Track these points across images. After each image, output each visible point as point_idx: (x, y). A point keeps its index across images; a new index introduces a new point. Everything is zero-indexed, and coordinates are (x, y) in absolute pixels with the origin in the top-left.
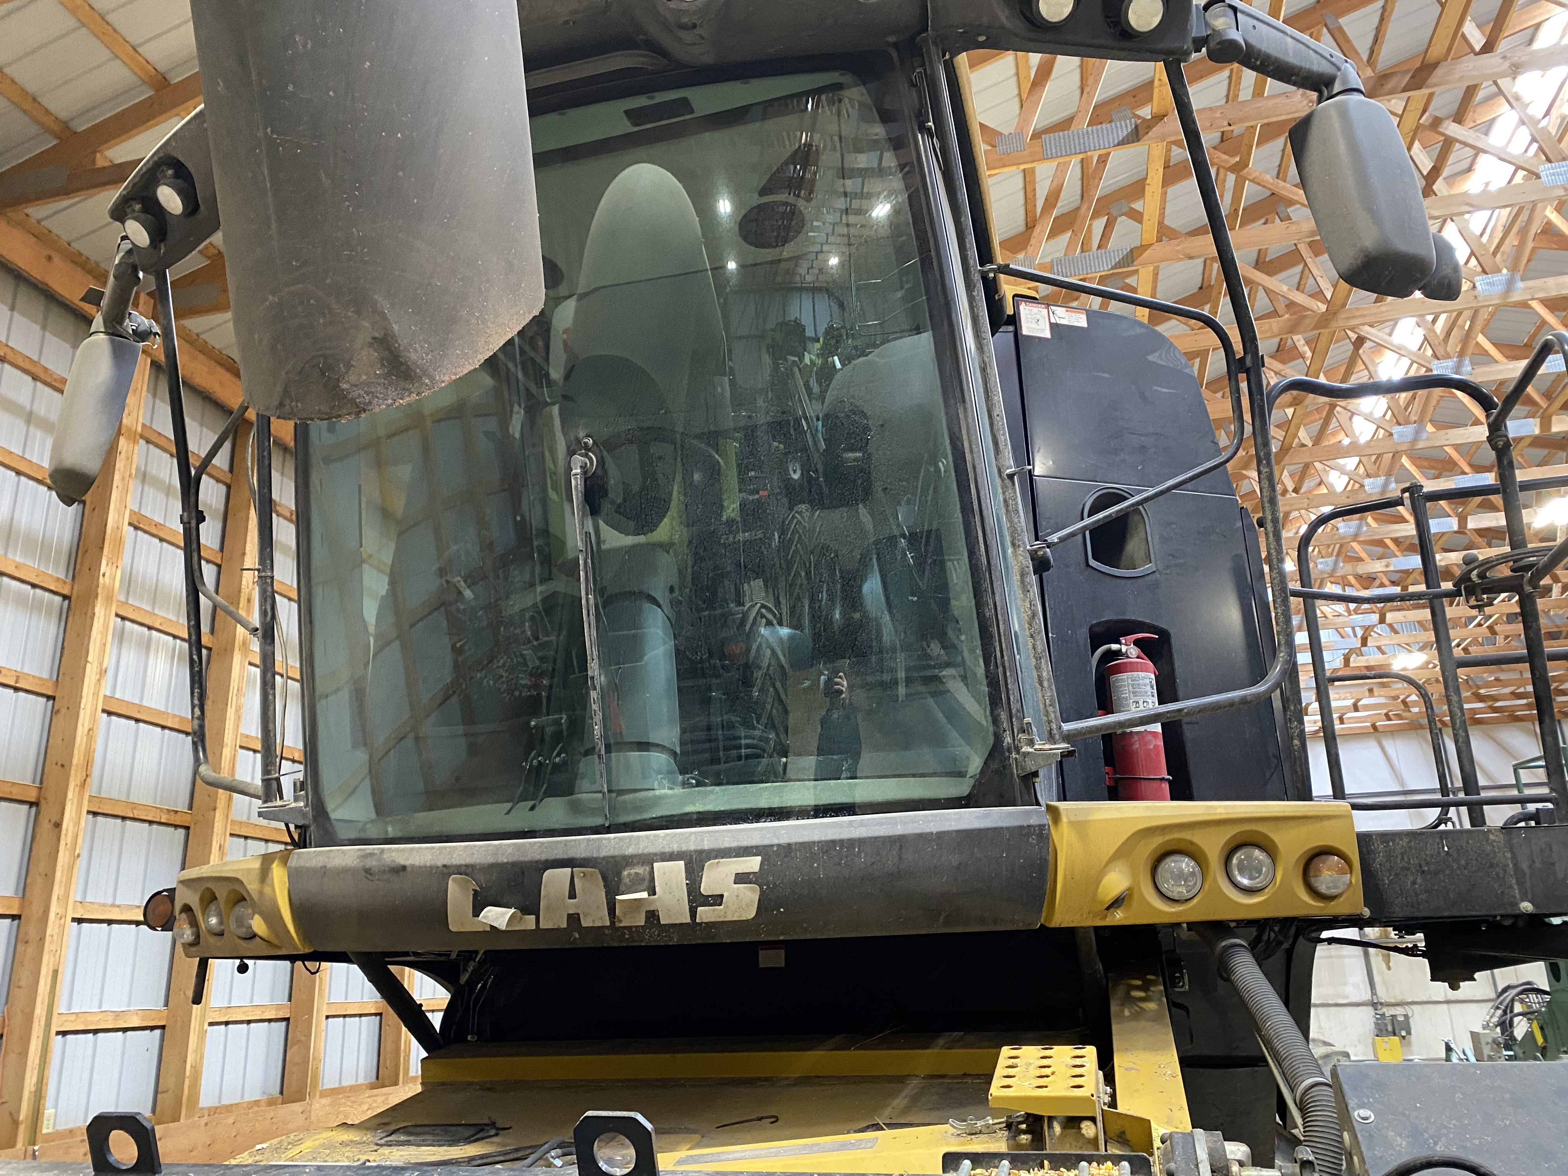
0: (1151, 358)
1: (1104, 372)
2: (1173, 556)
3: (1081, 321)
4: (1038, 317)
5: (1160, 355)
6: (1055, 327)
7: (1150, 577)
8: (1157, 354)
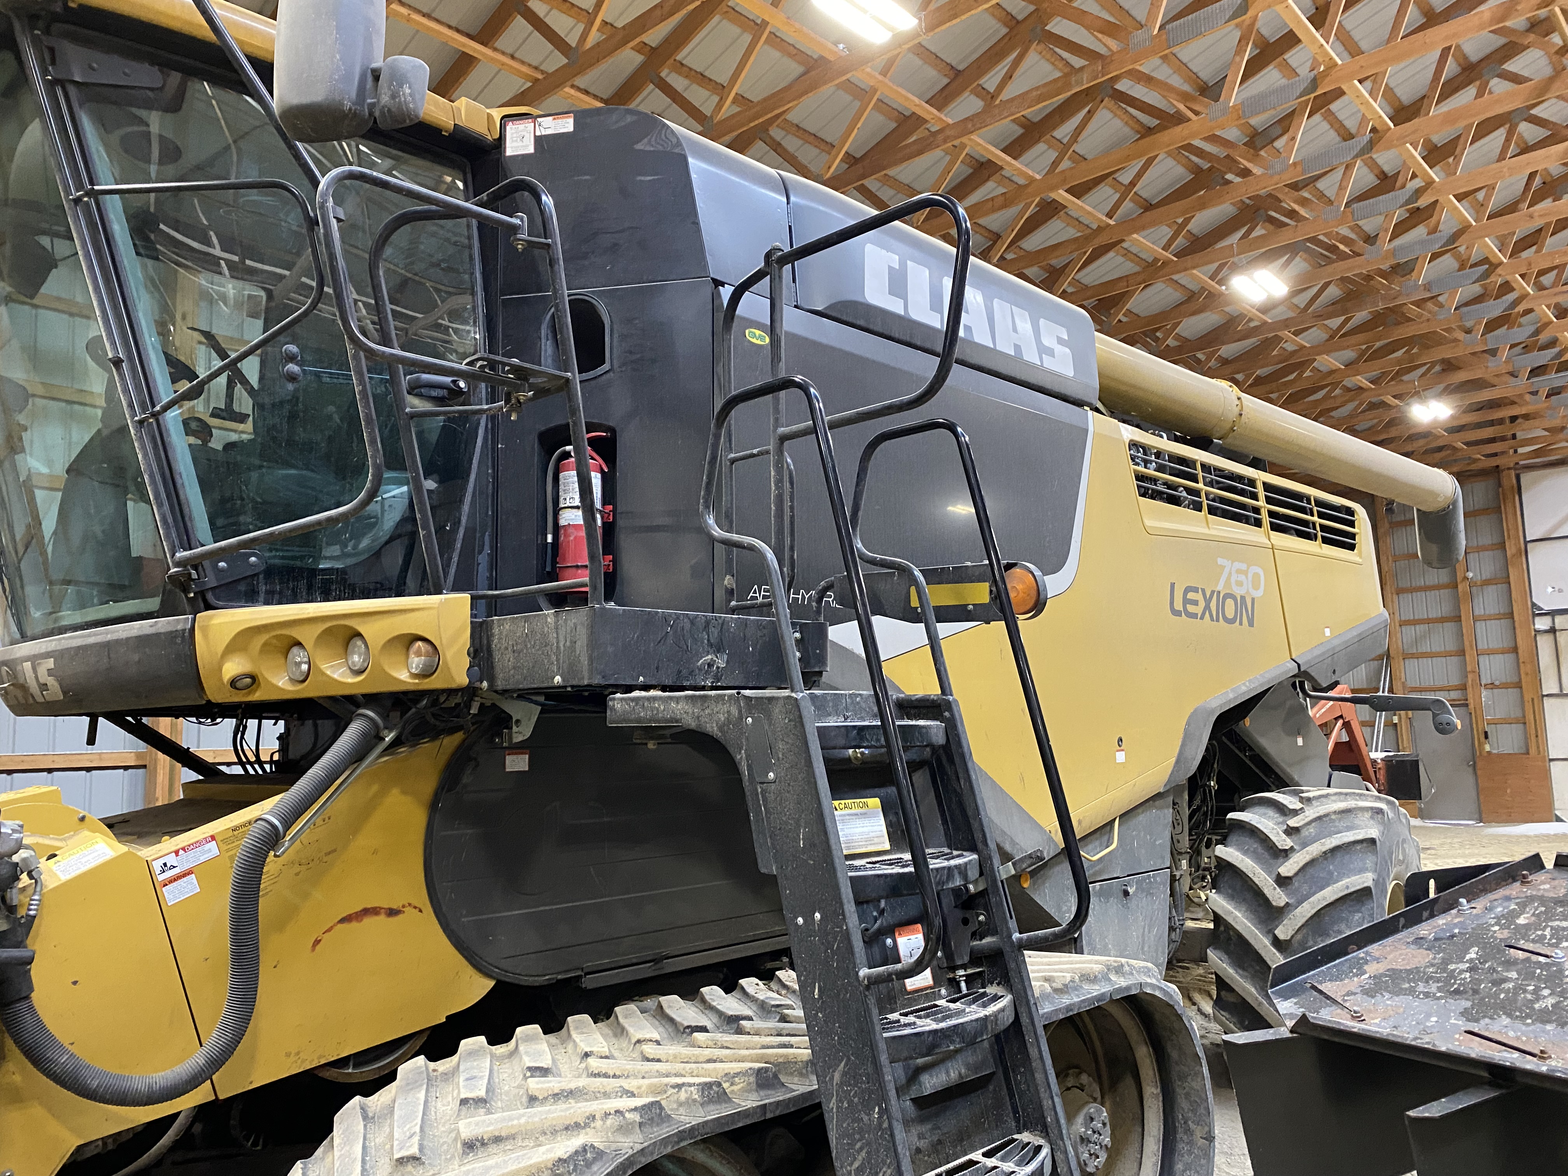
0: (639, 146)
1: (585, 174)
2: (631, 352)
3: (566, 125)
4: (524, 133)
5: (650, 141)
6: (539, 141)
7: (604, 377)
8: (646, 140)
